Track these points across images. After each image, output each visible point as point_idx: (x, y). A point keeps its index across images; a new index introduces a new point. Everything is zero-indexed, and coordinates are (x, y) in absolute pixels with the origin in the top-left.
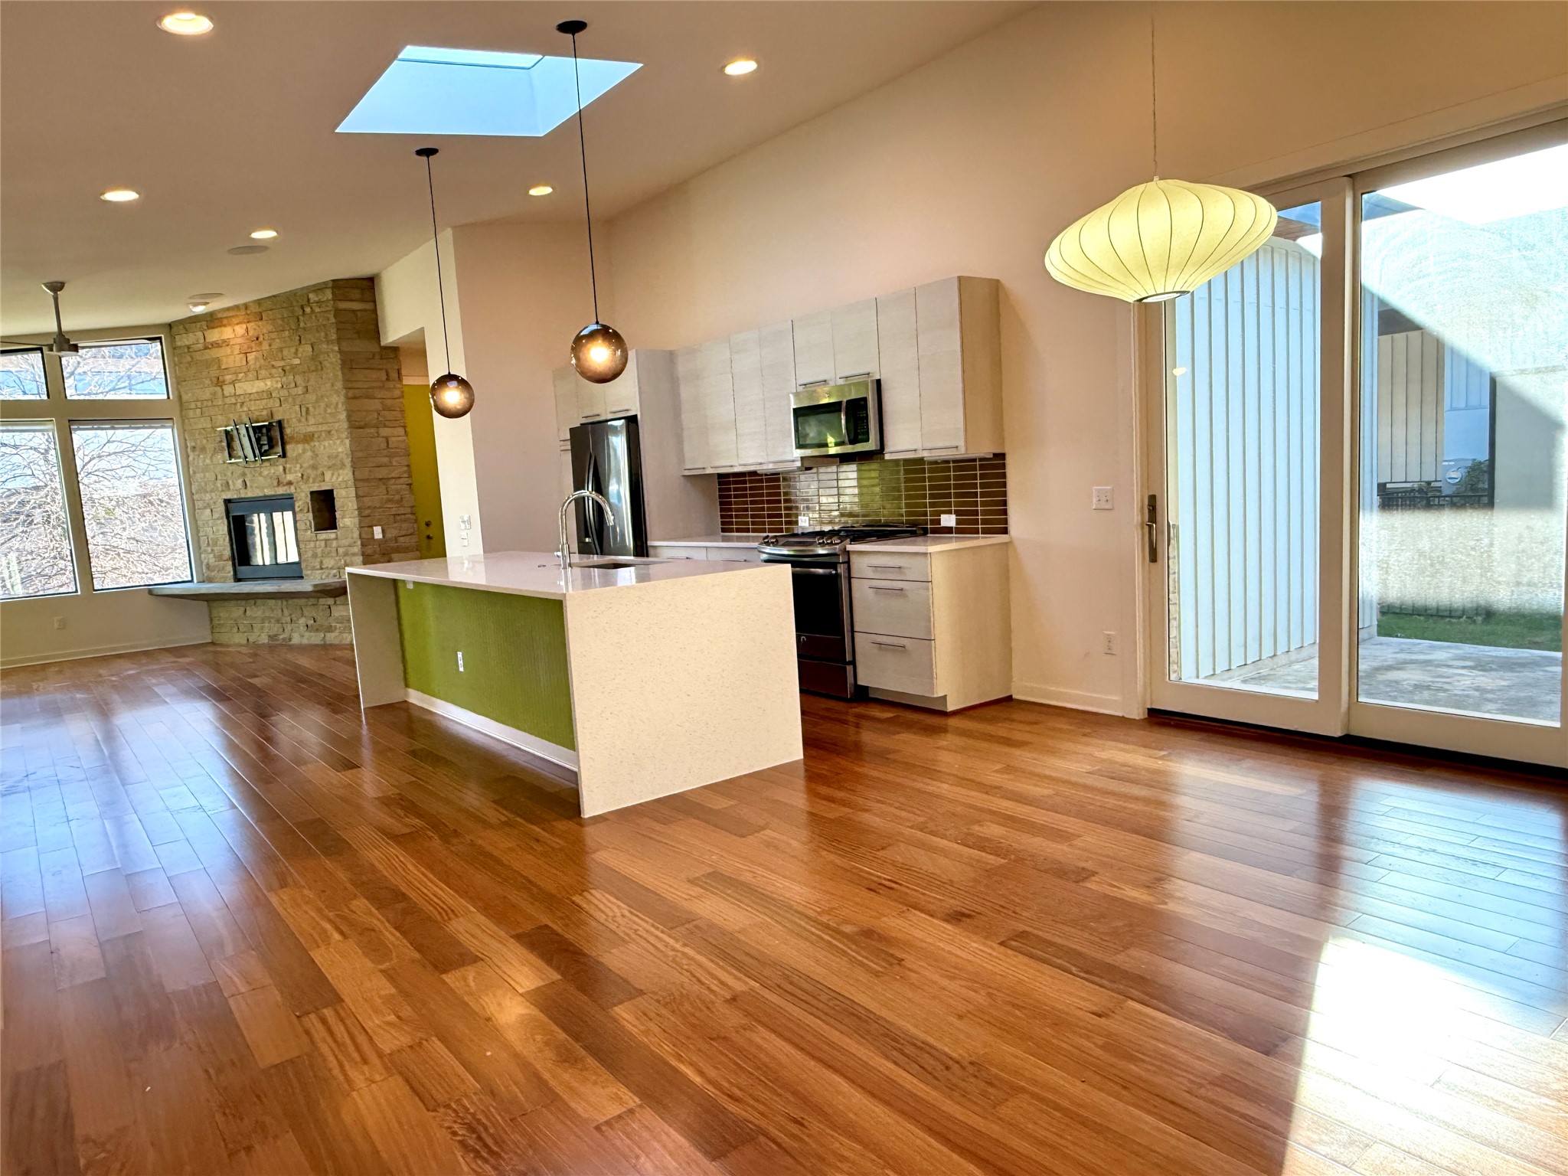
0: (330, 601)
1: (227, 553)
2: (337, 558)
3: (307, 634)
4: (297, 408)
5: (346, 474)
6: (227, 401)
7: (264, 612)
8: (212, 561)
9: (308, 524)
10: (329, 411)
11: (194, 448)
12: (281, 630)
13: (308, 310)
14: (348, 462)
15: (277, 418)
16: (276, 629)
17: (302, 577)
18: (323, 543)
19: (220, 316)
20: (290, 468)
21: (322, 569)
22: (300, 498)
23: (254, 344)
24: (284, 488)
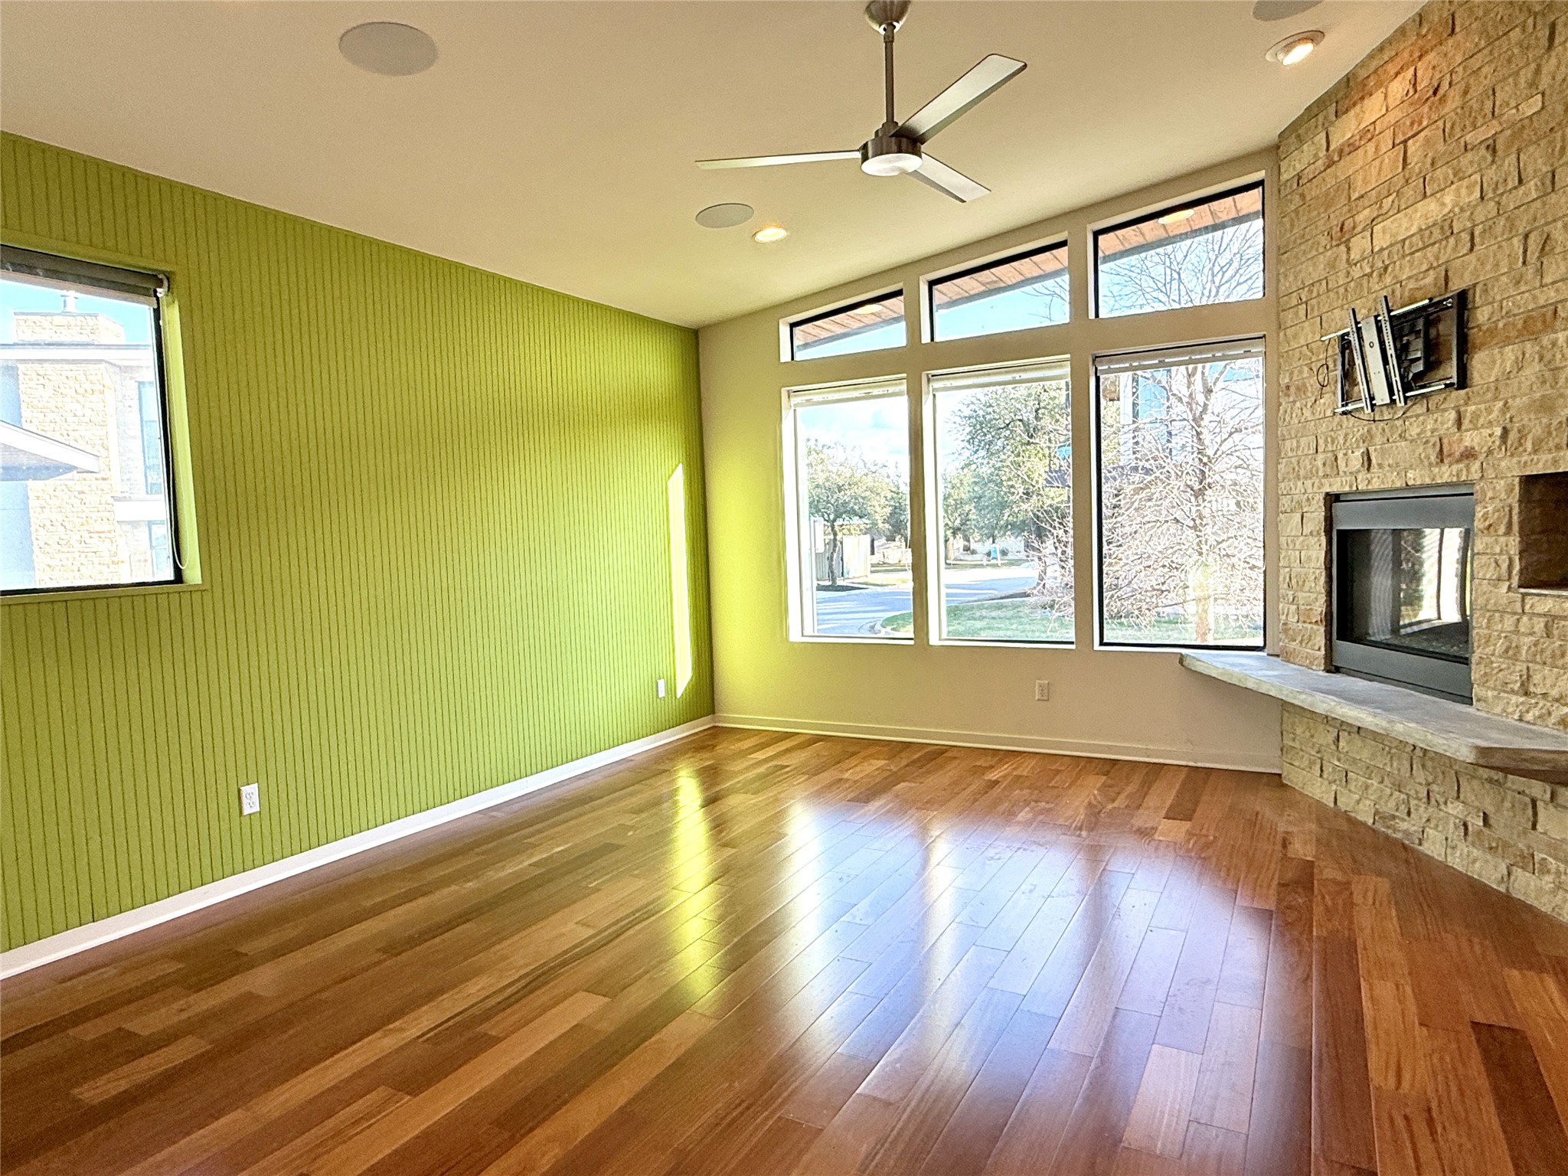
0: (1539, 789)
1: (1320, 606)
3: (1463, 848)
4: (1517, 242)
6: (1356, 272)
7: (1373, 756)
8: (1293, 619)
9: (1505, 566)
11: (1288, 388)
12: (1403, 809)
15: (1457, 284)
16: (1392, 804)
17: (1468, 700)
18: (1539, 625)
19: (1363, 73)
20: (1476, 416)
21: (1527, 694)
22: (1490, 494)
23: (1426, 109)
24: (1455, 468)
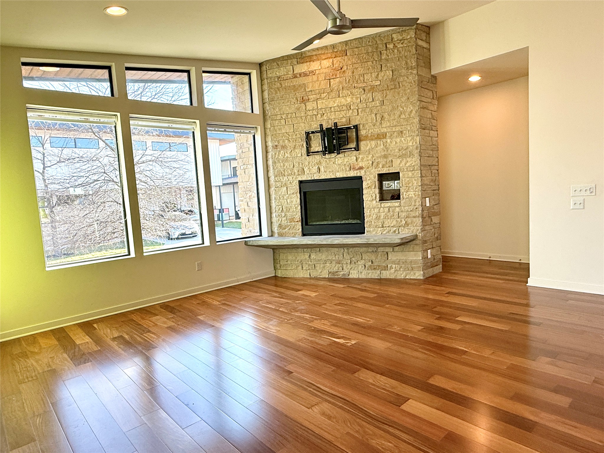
0: (389, 249)
2: (399, 220)
3: (364, 271)
4: (373, 115)
5: (414, 161)
6: (310, 113)
7: (327, 256)
8: (284, 222)
9: (374, 197)
10: (403, 116)
11: (276, 146)
12: (341, 268)
13: (391, 46)
14: (416, 152)
15: (354, 123)
16: (336, 268)
17: (363, 233)
18: (386, 210)
20: (363, 159)
21: (383, 227)
22: (368, 178)
23: (338, 72)
24: (355, 172)
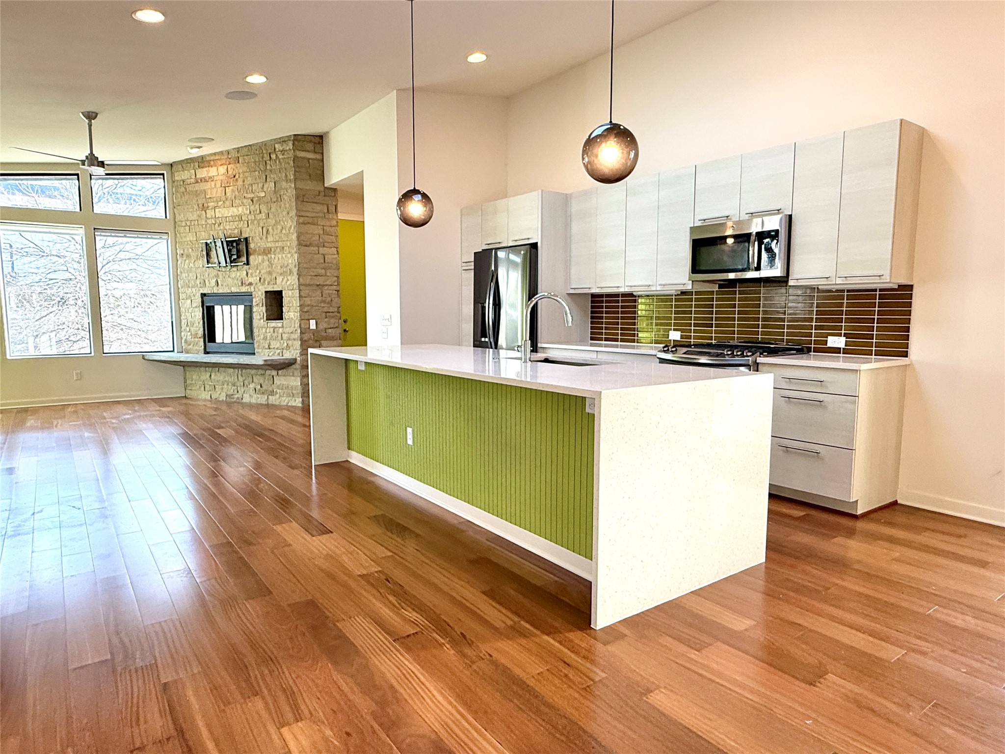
0: (274, 373)
1: (201, 332)
2: (282, 341)
3: (255, 396)
4: (260, 229)
5: (293, 280)
6: (209, 221)
7: (225, 377)
8: (189, 337)
9: (262, 315)
10: (284, 231)
11: (182, 254)
12: (236, 391)
13: (273, 156)
14: (295, 270)
15: (244, 235)
16: (232, 390)
17: (254, 354)
18: (272, 330)
19: (208, 158)
20: (252, 273)
21: (270, 348)
22: (257, 295)
23: (232, 180)
24: (247, 287)
